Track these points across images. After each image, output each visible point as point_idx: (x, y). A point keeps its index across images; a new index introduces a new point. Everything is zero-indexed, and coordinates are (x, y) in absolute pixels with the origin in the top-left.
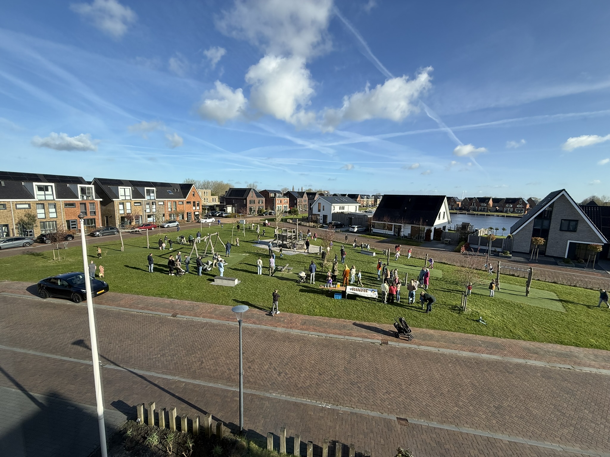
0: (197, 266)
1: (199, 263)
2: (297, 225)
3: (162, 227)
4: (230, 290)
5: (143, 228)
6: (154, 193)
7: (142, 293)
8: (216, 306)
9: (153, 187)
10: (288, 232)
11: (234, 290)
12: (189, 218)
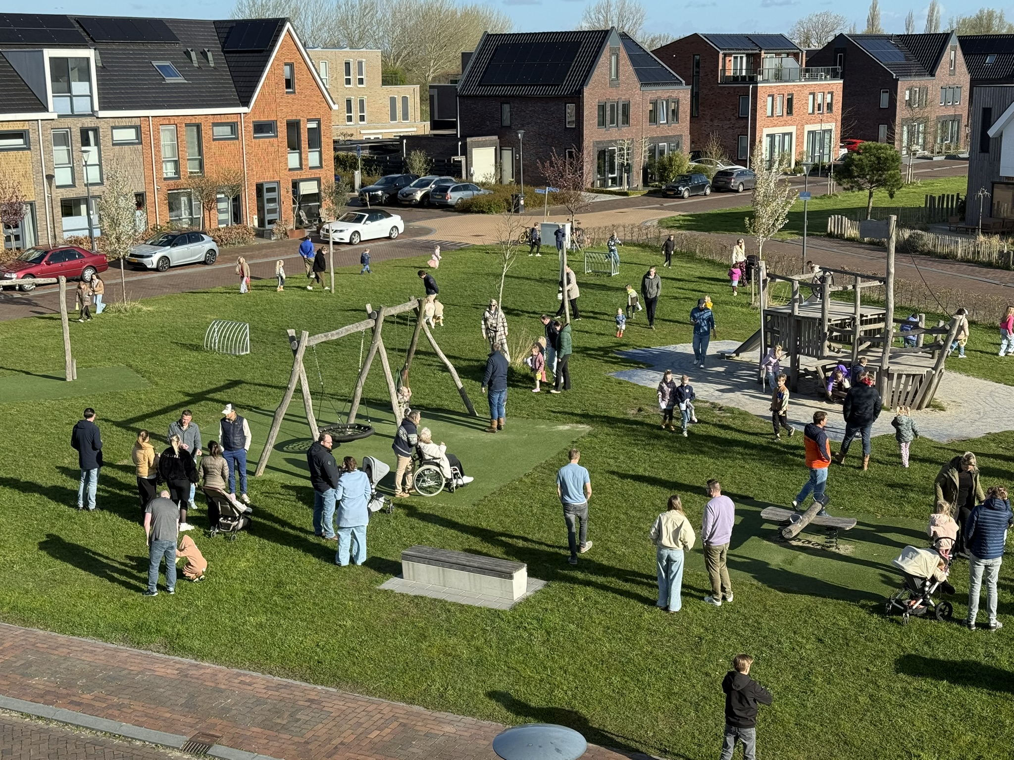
0: (309, 484)
1: (323, 469)
2: (886, 249)
3: (136, 265)
4: (484, 630)
5: (44, 275)
6: (89, 80)
7: (44, 618)
8: (407, 713)
9: (85, 46)
10: (833, 294)
11: (510, 633)
12: (268, 217)
